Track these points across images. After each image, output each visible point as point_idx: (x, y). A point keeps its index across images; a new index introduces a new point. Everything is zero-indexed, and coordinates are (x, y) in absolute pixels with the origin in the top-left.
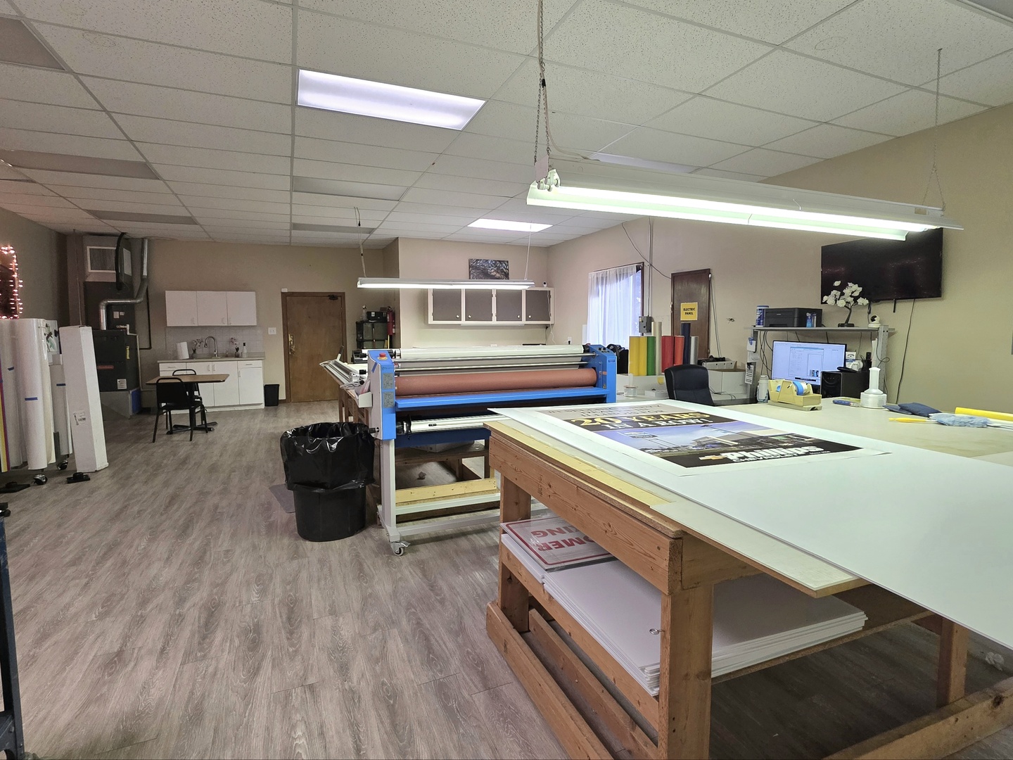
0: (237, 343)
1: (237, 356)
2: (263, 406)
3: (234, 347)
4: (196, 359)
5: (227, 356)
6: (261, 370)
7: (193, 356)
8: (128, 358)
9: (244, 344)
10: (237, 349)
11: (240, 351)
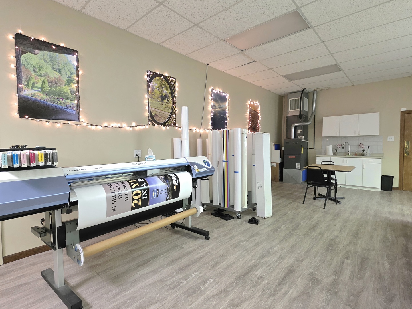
0: (364, 147)
1: (363, 155)
2: (379, 190)
3: (361, 149)
4: (337, 155)
5: (356, 155)
6: (380, 165)
7: (335, 153)
8: (302, 153)
9: (368, 148)
10: (363, 151)
11: (365, 152)
